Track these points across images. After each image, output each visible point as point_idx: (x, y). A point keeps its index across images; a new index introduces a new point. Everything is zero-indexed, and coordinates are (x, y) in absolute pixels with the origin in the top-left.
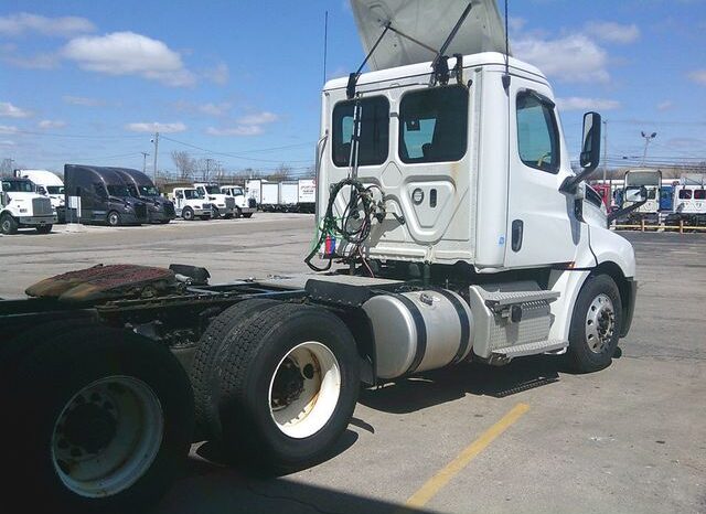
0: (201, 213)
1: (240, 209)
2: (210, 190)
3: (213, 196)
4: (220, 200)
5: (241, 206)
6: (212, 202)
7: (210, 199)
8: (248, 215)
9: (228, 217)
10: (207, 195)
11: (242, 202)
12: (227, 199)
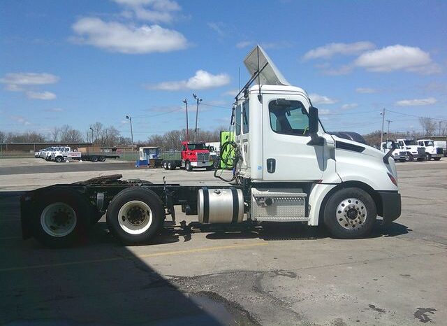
0: (399, 158)
1: (430, 155)
2: (408, 143)
3: (409, 146)
4: (414, 149)
5: (430, 153)
6: (408, 150)
7: (407, 148)
8: (437, 159)
9: (419, 160)
10: (405, 146)
11: (431, 150)
12: (419, 148)
